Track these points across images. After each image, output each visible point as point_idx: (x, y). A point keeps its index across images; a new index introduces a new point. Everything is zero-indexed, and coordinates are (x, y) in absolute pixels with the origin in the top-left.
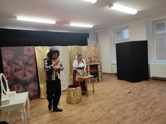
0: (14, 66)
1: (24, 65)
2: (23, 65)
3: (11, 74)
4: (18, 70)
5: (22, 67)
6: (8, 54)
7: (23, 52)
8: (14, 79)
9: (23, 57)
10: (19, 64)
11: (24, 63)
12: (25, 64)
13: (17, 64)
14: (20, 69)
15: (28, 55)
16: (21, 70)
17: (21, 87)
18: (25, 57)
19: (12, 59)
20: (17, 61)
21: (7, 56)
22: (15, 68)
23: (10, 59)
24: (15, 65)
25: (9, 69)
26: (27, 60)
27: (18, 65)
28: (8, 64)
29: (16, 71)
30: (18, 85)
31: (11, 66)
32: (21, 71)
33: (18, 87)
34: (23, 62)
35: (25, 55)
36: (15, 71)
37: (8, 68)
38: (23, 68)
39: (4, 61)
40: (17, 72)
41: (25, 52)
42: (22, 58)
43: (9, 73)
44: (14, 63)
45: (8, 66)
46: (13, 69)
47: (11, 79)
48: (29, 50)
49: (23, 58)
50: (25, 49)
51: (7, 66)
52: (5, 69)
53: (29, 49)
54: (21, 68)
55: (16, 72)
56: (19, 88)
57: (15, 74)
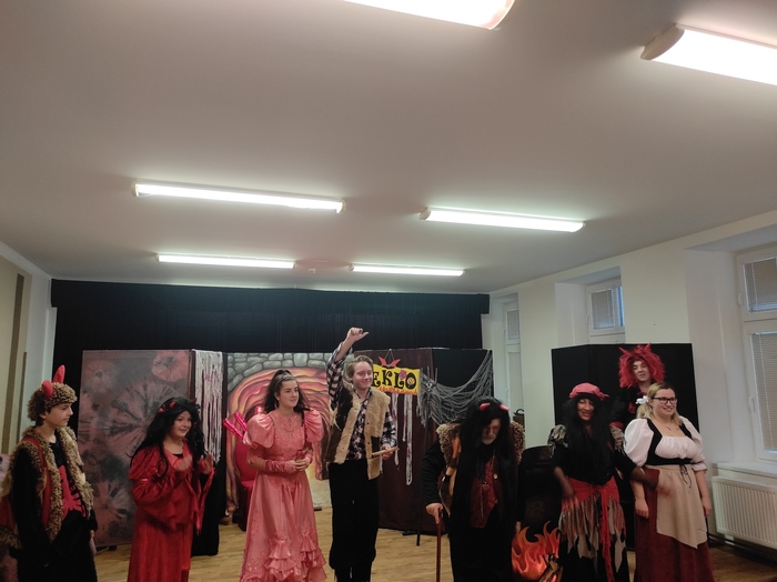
0: (112, 413)
1: (146, 412)
2: (140, 415)
3: (98, 441)
4: (121, 430)
5: (136, 419)
6: (100, 375)
7: (150, 370)
8: (105, 459)
9: (145, 387)
10: (130, 409)
11: (146, 406)
12: (149, 411)
13: (122, 409)
14: (131, 428)
15: (164, 378)
16: (130, 431)
17: (121, 491)
18: (152, 386)
19: (109, 391)
20: (124, 399)
21: (97, 379)
22: (114, 422)
23: (102, 390)
24: (116, 410)
25: (94, 423)
26: (158, 395)
27: (127, 411)
28: (95, 407)
29: (116, 433)
30: (114, 484)
31: (103, 415)
32: (130, 434)
33: (112, 489)
34: (143, 402)
35: (155, 379)
36: (114, 431)
37: (92, 418)
38: (141, 424)
39: (86, 395)
40: (119, 435)
41: (157, 371)
42: (141, 390)
43: (92, 437)
44: (114, 404)
45: (95, 414)
46: (109, 424)
47: (94, 457)
48: (170, 363)
49: (145, 390)
50: (158, 358)
51: (91, 411)
52: (82, 422)
53: (171, 359)
54: (135, 422)
55: (116, 437)
56: (114, 494)
57: (111, 442)
